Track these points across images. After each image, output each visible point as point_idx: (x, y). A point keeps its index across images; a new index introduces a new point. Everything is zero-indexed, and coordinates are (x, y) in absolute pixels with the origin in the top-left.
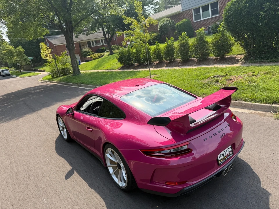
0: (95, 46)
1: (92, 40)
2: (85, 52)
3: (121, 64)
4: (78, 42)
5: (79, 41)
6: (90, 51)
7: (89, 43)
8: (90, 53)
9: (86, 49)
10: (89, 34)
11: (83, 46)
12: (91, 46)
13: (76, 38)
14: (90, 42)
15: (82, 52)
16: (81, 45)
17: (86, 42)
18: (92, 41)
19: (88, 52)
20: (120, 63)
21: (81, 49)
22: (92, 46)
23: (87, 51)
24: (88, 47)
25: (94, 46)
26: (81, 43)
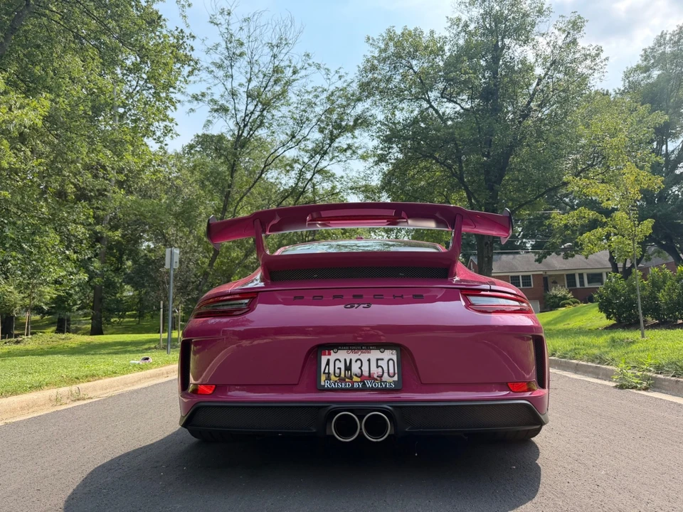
0: (587, 285)
1: (581, 271)
2: (555, 296)
3: (608, 317)
4: (541, 273)
5: (545, 272)
6: (569, 295)
7: (571, 278)
8: (568, 301)
9: (559, 290)
10: (573, 256)
11: (553, 283)
12: (575, 286)
13: (537, 263)
14: (574, 275)
15: (548, 297)
16: (550, 280)
17: (563, 275)
18: (581, 276)
19: (564, 298)
20: (604, 315)
21: (547, 288)
22: (578, 286)
23: (560, 295)
24: (568, 287)
25: (584, 285)
26: (551, 276)
